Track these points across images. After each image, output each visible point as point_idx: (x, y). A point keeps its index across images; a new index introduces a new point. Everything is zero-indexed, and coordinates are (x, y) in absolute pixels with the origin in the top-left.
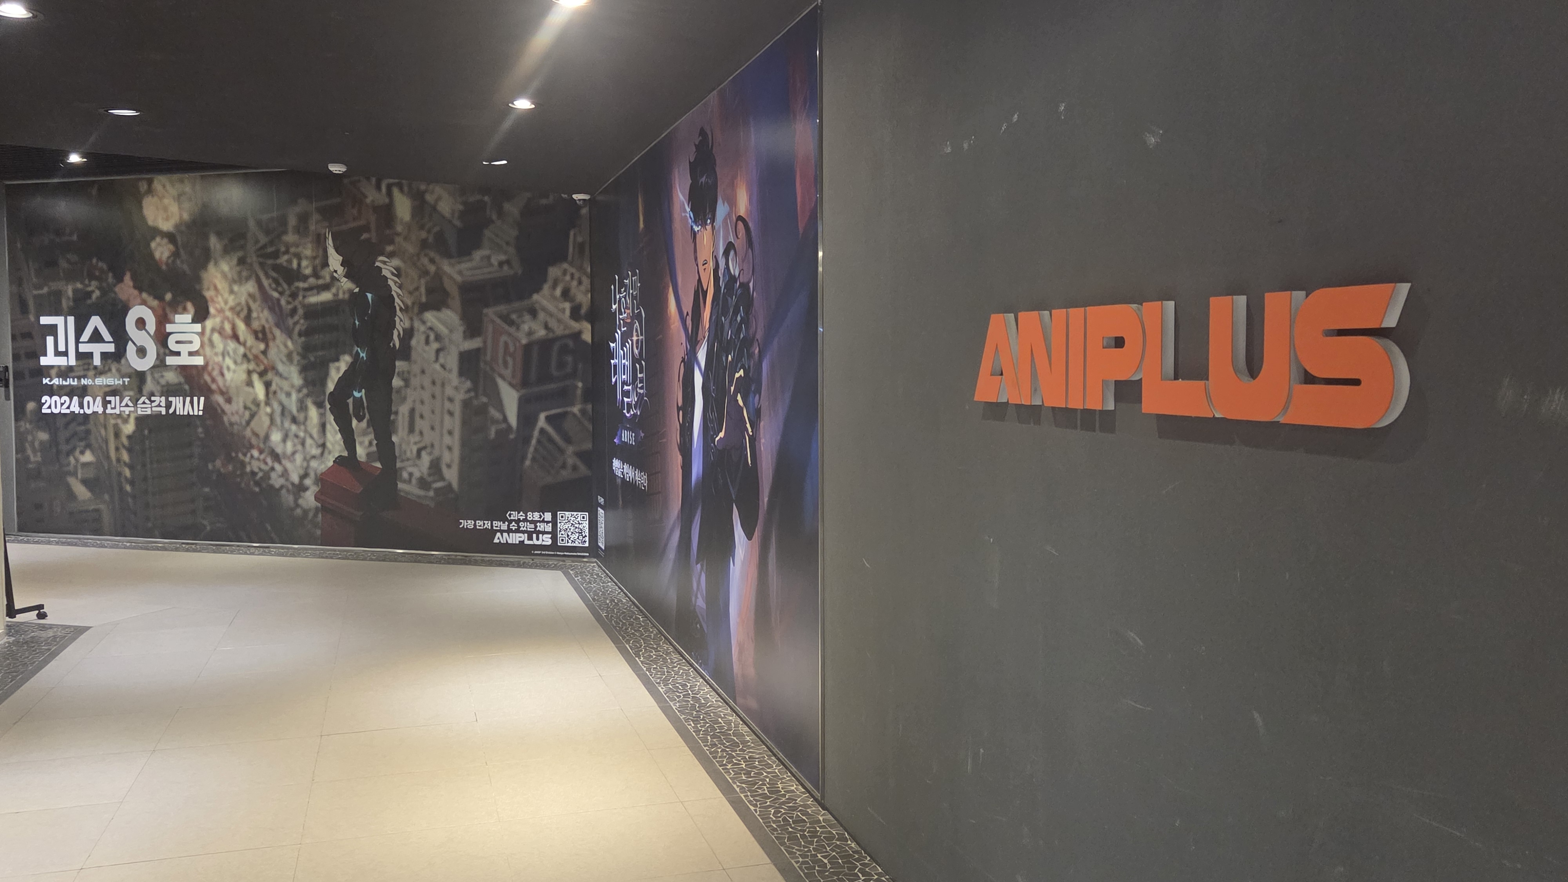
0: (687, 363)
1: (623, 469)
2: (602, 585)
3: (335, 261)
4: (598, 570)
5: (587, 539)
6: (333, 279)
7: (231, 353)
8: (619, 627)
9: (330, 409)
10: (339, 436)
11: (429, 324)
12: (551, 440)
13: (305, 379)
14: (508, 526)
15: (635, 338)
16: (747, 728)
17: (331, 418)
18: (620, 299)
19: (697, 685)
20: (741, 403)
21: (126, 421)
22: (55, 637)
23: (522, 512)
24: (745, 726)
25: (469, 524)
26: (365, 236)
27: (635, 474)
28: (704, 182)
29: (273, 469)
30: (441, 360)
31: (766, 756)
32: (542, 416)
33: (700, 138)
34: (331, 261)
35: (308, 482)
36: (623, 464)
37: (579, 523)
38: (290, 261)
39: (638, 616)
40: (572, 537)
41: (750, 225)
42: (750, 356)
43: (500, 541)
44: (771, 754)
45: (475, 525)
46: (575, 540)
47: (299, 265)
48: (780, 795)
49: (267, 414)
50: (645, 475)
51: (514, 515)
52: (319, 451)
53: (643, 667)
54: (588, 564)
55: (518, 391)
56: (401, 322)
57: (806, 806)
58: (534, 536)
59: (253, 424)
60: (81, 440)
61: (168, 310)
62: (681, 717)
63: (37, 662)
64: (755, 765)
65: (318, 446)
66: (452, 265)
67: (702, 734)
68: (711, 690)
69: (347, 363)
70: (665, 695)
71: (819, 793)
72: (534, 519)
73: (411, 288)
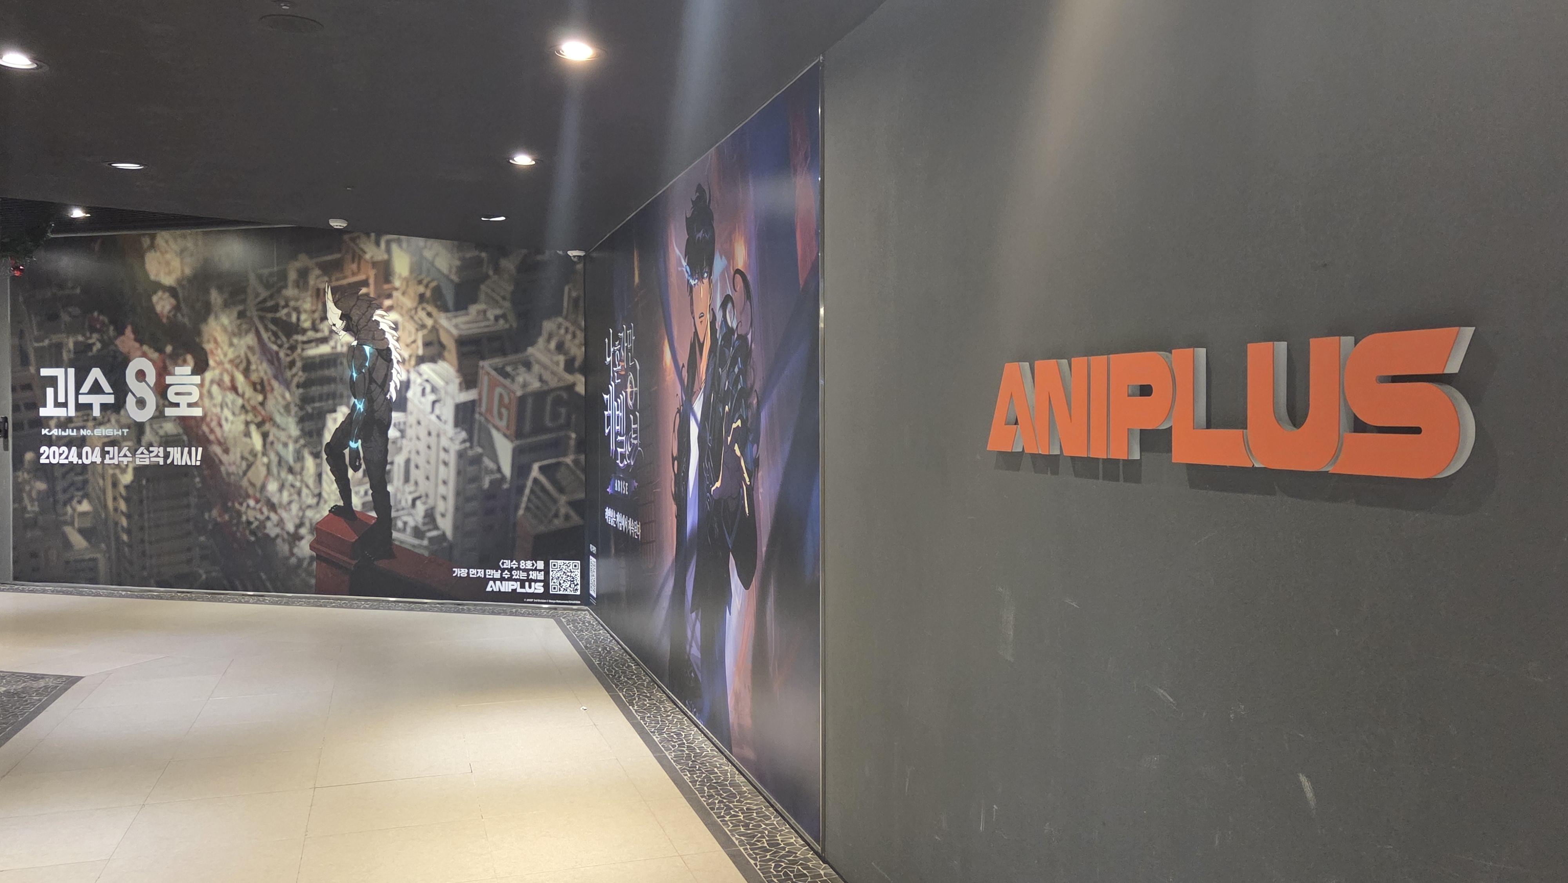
0: (682, 414)
1: (616, 518)
2: (594, 633)
3: (334, 314)
4: (590, 618)
5: (579, 587)
6: (332, 332)
7: (230, 405)
8: (612, 675)
9: (327, 459)
10: (335, 486)
11: (425, 377)
12: (543, 489)
13: (302, 430)
14: (501, 574)
15: (629, 390)
16: (743, 778)
17: (327, 468)
18: (614, 352)
19: (691, 734)
20: (738, 453)
21: (124, 471)
22: (46, 687)
23: (514, 561)
24: (742, 776)
25: (461, 572)
26: (364, 290)
27: (628, 523)
28: (701, 237)
29: (268, 518)
30: (437, 411)
31: (763, 807)
32: (536, 467)
33: (698, 194)
34: (329, 315)
35: (303, 531)
36: (616, 514)
37: (571, 572)
38: (289, 315)
39: (630, 664)
40: (564, 585)
41: (749, 277)
42: (748, 406)
43: (493, 590)
44: (768, 805)
45: (468, 573)
46: (567, 588)
47: (298, 319)
48: (780, 848)
49: (264, 464)
50: (638, 524)
51: (507, 564)
52: (315, 501)
53: (637, 716)
54: (579, 612)
55: (512, 441)
56: (398, 374)
57: (807, 860)
58: (527, 584)
59: (250, 474)
60: (78, 489)
61: (168, 362)
62: (677, 767)
63: (27, 713)
64: (753, 816)
65: (314, 496)
66: (449, 319)
67: (699, 785)
68: (706, 739)
69: (344, 415)
70: (660, 743)
71: (820, 846)
72: (526, 568)
73: (409, 341)
